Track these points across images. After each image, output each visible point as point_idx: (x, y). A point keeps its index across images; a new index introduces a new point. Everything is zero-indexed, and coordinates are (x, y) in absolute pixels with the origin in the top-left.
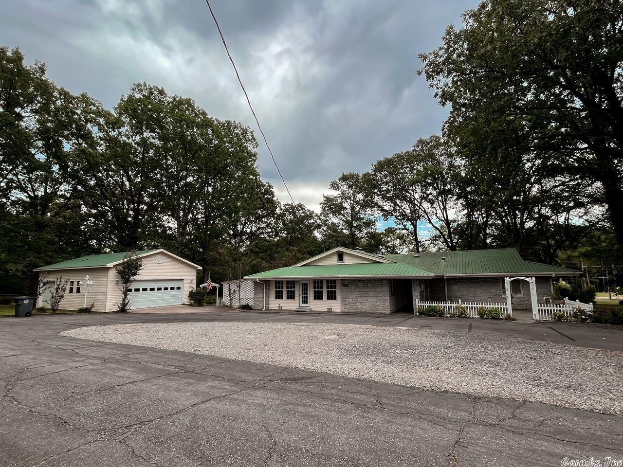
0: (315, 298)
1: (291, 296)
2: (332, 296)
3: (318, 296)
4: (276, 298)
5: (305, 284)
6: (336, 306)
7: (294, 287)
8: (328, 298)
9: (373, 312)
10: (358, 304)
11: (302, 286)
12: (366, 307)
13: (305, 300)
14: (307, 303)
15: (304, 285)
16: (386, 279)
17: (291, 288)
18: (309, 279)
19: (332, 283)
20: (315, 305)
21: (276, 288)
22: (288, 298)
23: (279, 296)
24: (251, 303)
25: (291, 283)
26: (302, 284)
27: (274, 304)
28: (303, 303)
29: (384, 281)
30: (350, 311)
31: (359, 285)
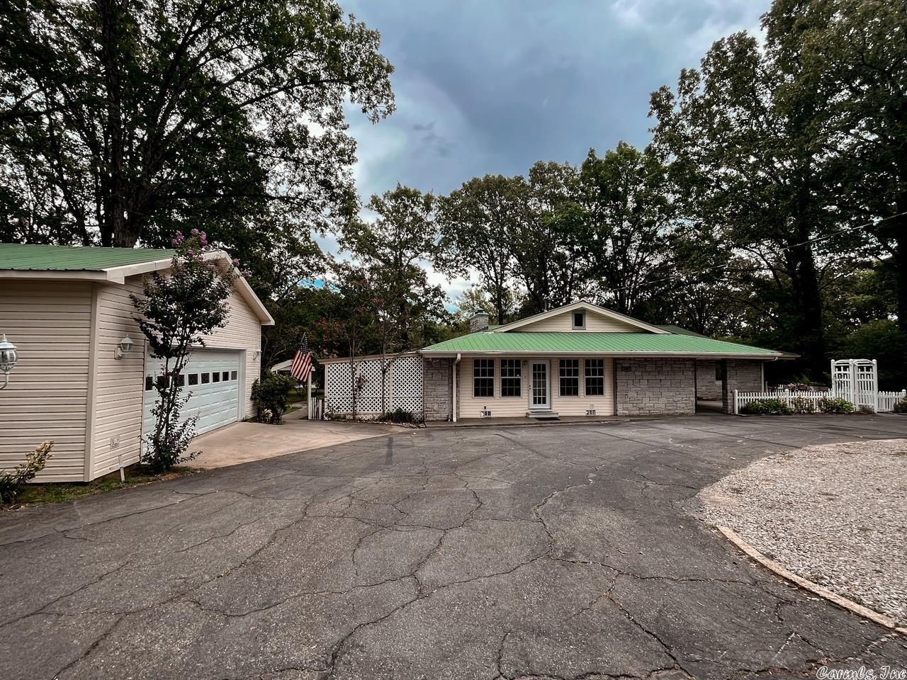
0: (563, 393)
1: (512, 389)
2: (595, 388)
3: (569, 389)
4: (477, 394)
5: (539, 365)
6: (602, 405)
7: (518, 372)
8: (588, 393)
9: (671, 412)
10: (646, 400)
11: (534, 369)
12: (659, 406)
13: (540, 398)
14: (544, 402)
15: (540, 367)
16: (691, 359)
17: (511, 374)
18: (550, 358)
19: (594, 364)
20: (563, 406)
21: (476, 373)
22: (504, 394)
23: (483, 389)
24: (412, 407)
25: (513, 364)
26: (534, 366)
27: (472, 407)
28: (535, 403)
29: (688, 362)
30: (632, 413)
31: (648, 368)
